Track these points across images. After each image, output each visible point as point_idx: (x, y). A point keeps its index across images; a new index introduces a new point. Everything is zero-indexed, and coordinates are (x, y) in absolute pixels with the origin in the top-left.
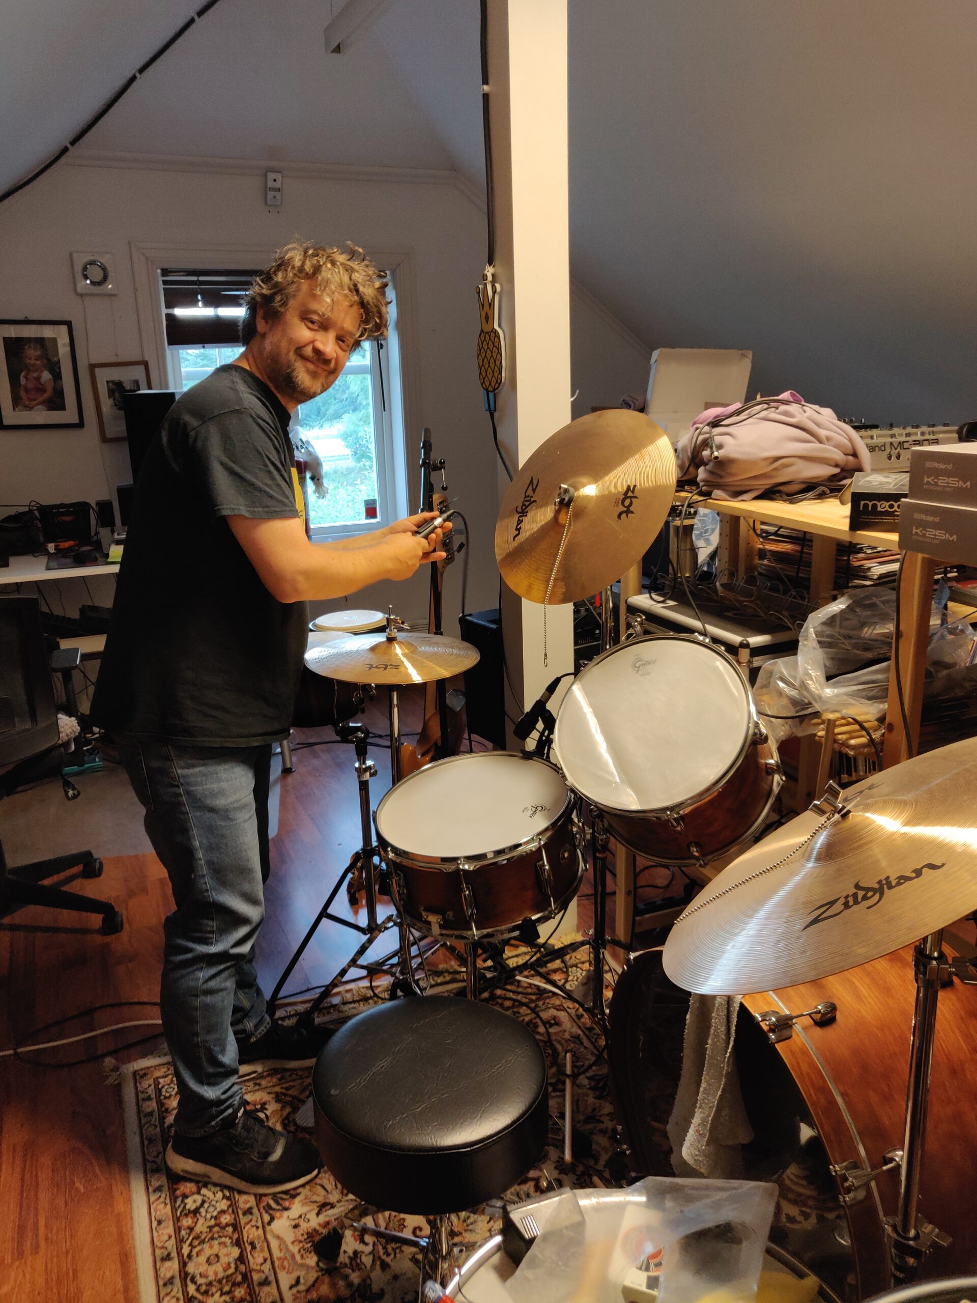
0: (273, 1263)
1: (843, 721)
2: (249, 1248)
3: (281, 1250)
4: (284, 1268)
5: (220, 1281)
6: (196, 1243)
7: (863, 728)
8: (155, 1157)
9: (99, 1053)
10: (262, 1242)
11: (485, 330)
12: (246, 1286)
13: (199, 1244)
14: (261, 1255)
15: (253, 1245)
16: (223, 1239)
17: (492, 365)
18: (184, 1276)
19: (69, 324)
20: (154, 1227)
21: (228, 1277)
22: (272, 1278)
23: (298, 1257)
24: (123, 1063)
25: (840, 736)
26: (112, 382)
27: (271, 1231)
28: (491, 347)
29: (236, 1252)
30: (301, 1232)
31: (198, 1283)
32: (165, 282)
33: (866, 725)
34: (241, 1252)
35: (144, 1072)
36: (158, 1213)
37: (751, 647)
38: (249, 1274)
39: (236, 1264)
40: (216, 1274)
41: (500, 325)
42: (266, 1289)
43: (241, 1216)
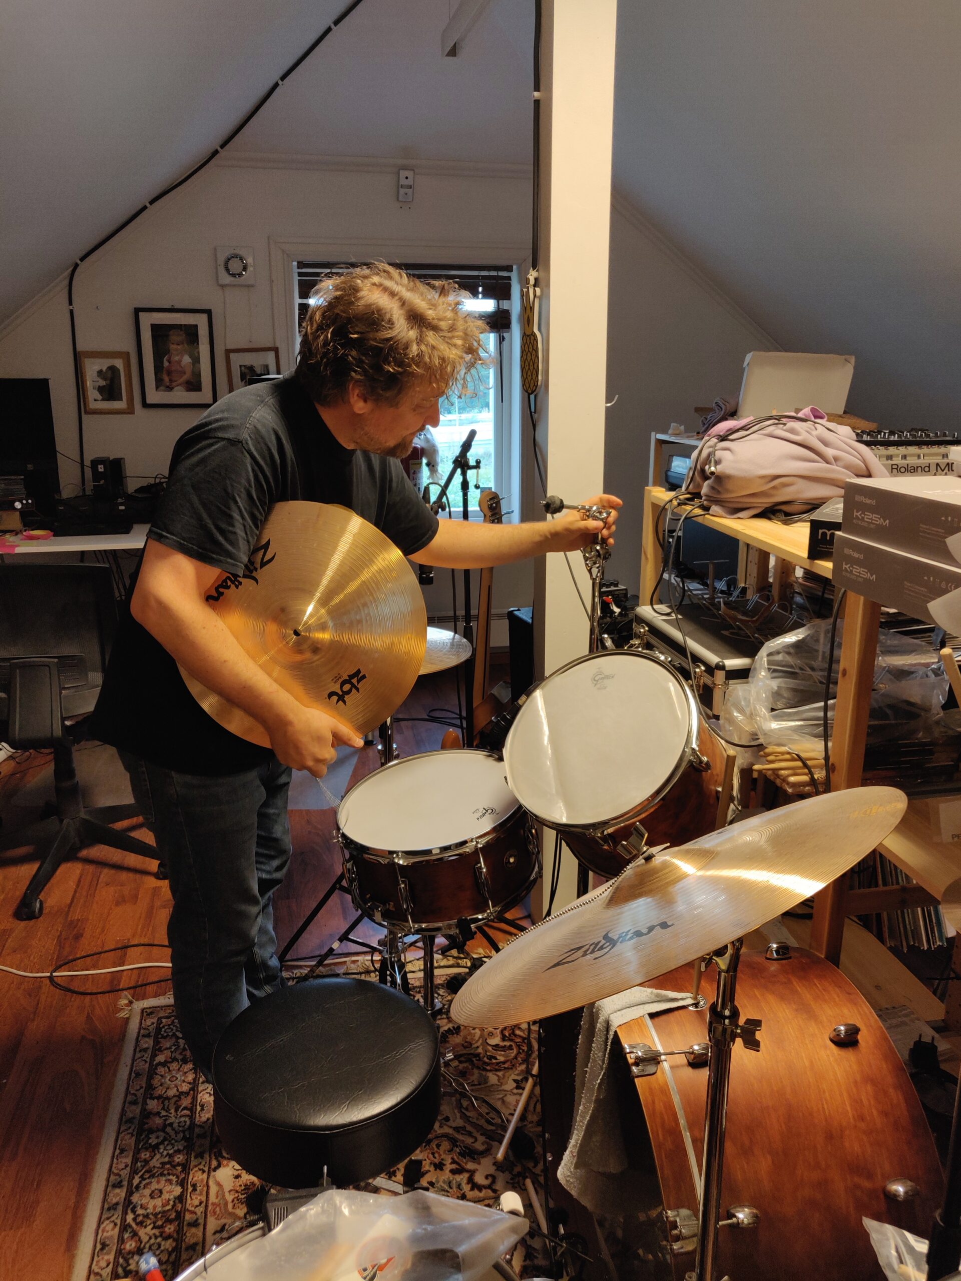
0: (206, 1207)
1: (788, 757)
2: (190, 1189)
3: (217, 1197)
4: (215, 1213)
5: (156, 1215)
6: (147, 1176)
7: (805, 765)
8: (137, 1090)
9: (121, 987)
10: (203, 1187)
11: (527, 333)
12: (177, 1223)
13: (149, 1178)
14: (199, 1198)
15: (194, 1187)
16: (171, 1177)
17: (531, 368)
18: (128, 1204)
19: (209, 312)
20: (116, 1154)
21: (164, 1212)
22: (201, 1221)
23: (230, 1206)
24: (137, 1000)
25: (783, 772)
26: (245, 366)
27: (214, 1176)
28: (531, 350)
29: (178, 1190)
30: (241, 1183)
31: (137, 1213)
32: (300, 274)
33: (809, 763)
34: (182, 1193)
35: (151, 1010)
36: (124, 1142)
37: (727, 669)
38: (183, 1212)
39: (174, 1202)
40: (155, 1207)
41: (539, 329)
42: (193, 1230)
43: (192, 1159)
